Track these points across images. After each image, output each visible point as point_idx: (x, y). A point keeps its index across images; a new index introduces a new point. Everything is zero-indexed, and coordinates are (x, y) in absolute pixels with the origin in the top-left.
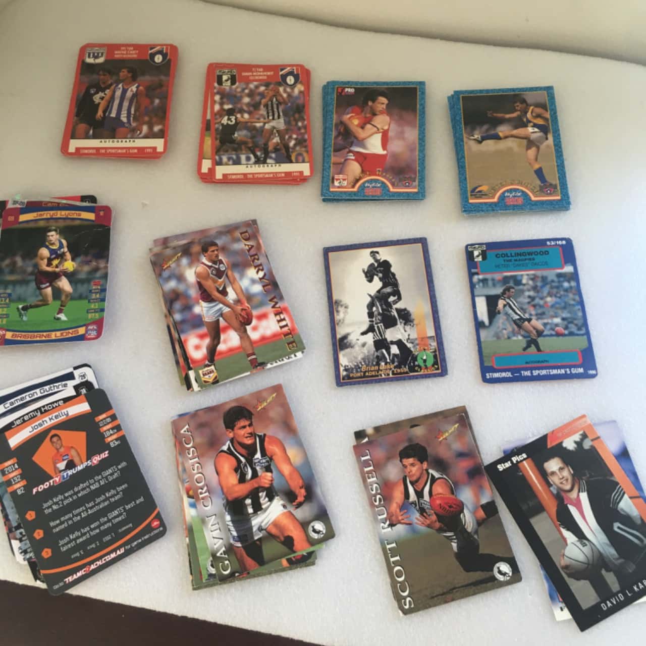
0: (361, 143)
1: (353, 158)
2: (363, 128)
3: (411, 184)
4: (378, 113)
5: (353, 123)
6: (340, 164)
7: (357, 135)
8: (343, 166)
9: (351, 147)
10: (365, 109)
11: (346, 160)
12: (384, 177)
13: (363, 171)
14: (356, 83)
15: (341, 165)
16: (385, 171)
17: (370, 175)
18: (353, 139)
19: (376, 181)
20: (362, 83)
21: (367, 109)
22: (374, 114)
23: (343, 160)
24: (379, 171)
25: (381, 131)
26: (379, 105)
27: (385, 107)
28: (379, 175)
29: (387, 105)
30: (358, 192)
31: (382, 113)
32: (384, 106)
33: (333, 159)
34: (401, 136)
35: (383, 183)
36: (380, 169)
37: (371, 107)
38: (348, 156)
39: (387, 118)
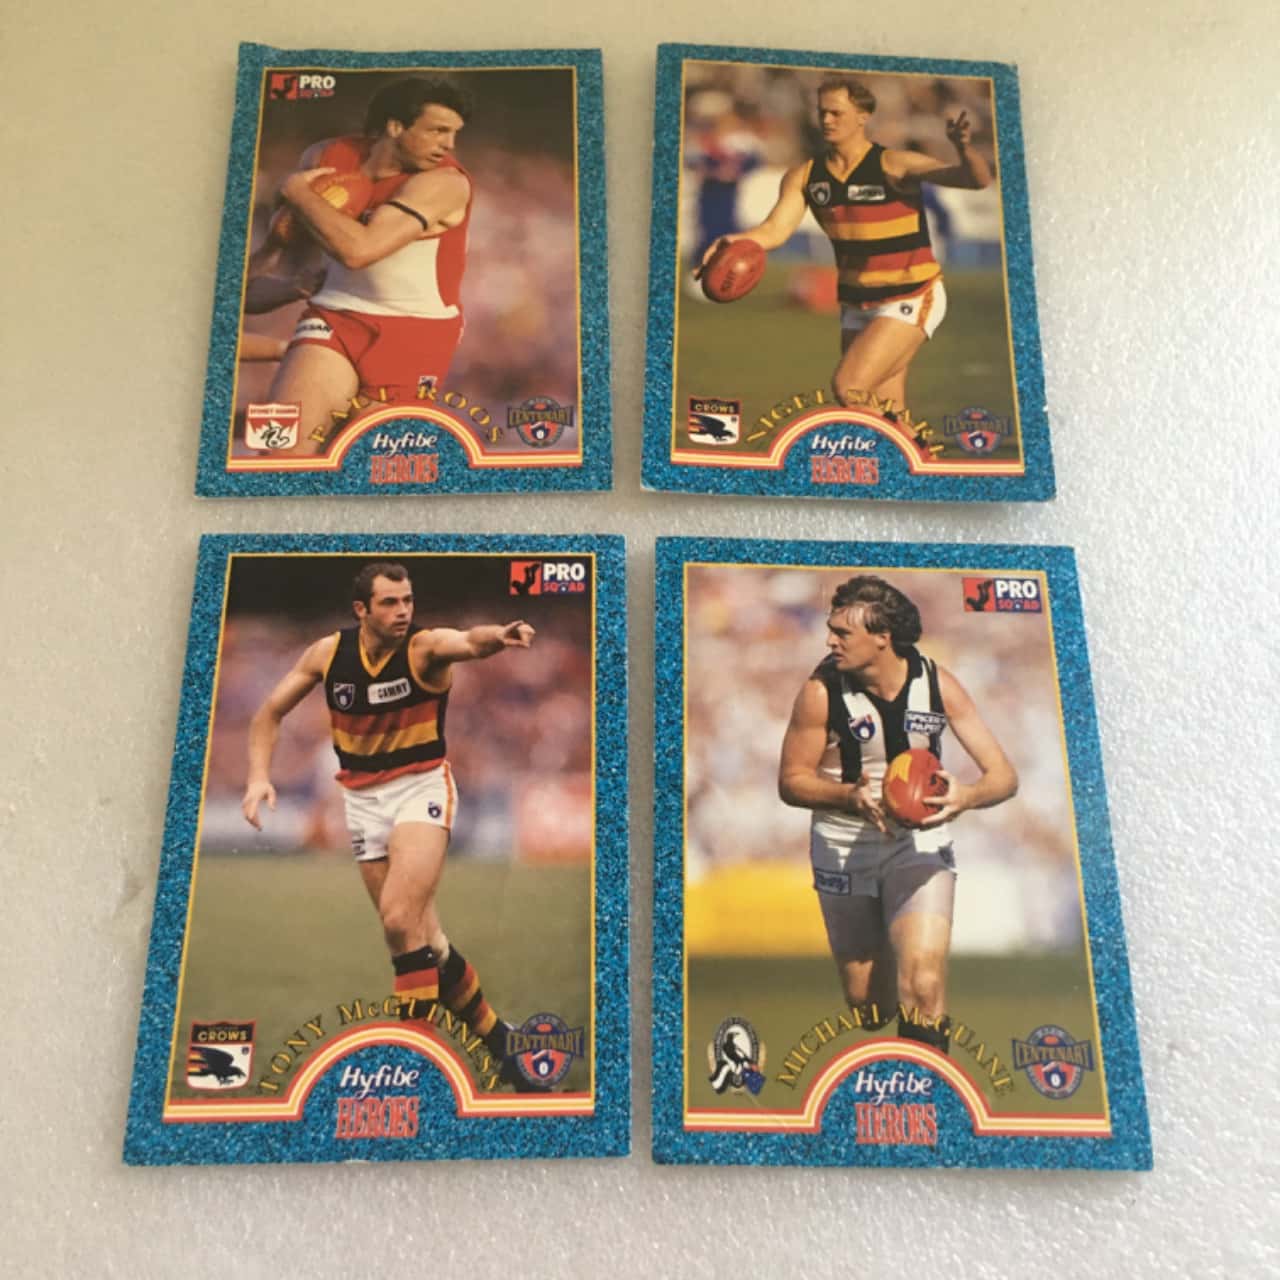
0: (359, 277)
1: (326, 335)
2: (364, 219)
3: (553, 434)
4: (423, 164)
5: (326, 203)
6: (275, 359)
7: (343, 247)
8: (282, 369)
9: (316, 292)
10: (376, 149)
11: (294, 345)
12: (451, 409)
13: (364, 389)
14: (344, 57)
15: (276, 365)
16: (453, 383)
17: (391, 402)
18: (325, 260)
19: (416, 425)
20: (365, 58)
21: (385, 150)
22: (411, 170)
23: (283, 345)
24: (428, 384)
25: (439, 229)
26: (426, 136)
27: (451, 144)
28: (425, 402)
29: (460, 135)
30: (343, 469)
31: (439, 162)
32: (449, 139)
33: (243, 341)
34: (511, 246)
35: (443, 432)
36: (434, 379)
37: (399, 143)
38: (305, 328)
39: (462, 184)
